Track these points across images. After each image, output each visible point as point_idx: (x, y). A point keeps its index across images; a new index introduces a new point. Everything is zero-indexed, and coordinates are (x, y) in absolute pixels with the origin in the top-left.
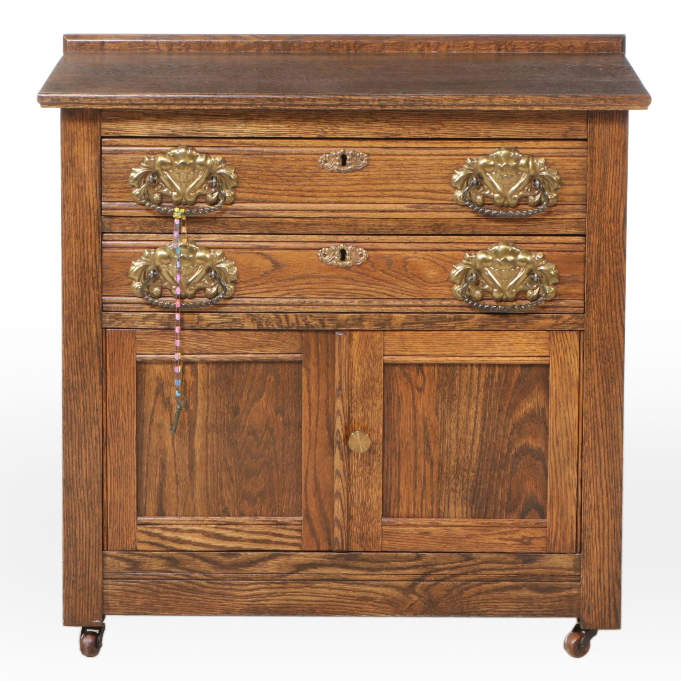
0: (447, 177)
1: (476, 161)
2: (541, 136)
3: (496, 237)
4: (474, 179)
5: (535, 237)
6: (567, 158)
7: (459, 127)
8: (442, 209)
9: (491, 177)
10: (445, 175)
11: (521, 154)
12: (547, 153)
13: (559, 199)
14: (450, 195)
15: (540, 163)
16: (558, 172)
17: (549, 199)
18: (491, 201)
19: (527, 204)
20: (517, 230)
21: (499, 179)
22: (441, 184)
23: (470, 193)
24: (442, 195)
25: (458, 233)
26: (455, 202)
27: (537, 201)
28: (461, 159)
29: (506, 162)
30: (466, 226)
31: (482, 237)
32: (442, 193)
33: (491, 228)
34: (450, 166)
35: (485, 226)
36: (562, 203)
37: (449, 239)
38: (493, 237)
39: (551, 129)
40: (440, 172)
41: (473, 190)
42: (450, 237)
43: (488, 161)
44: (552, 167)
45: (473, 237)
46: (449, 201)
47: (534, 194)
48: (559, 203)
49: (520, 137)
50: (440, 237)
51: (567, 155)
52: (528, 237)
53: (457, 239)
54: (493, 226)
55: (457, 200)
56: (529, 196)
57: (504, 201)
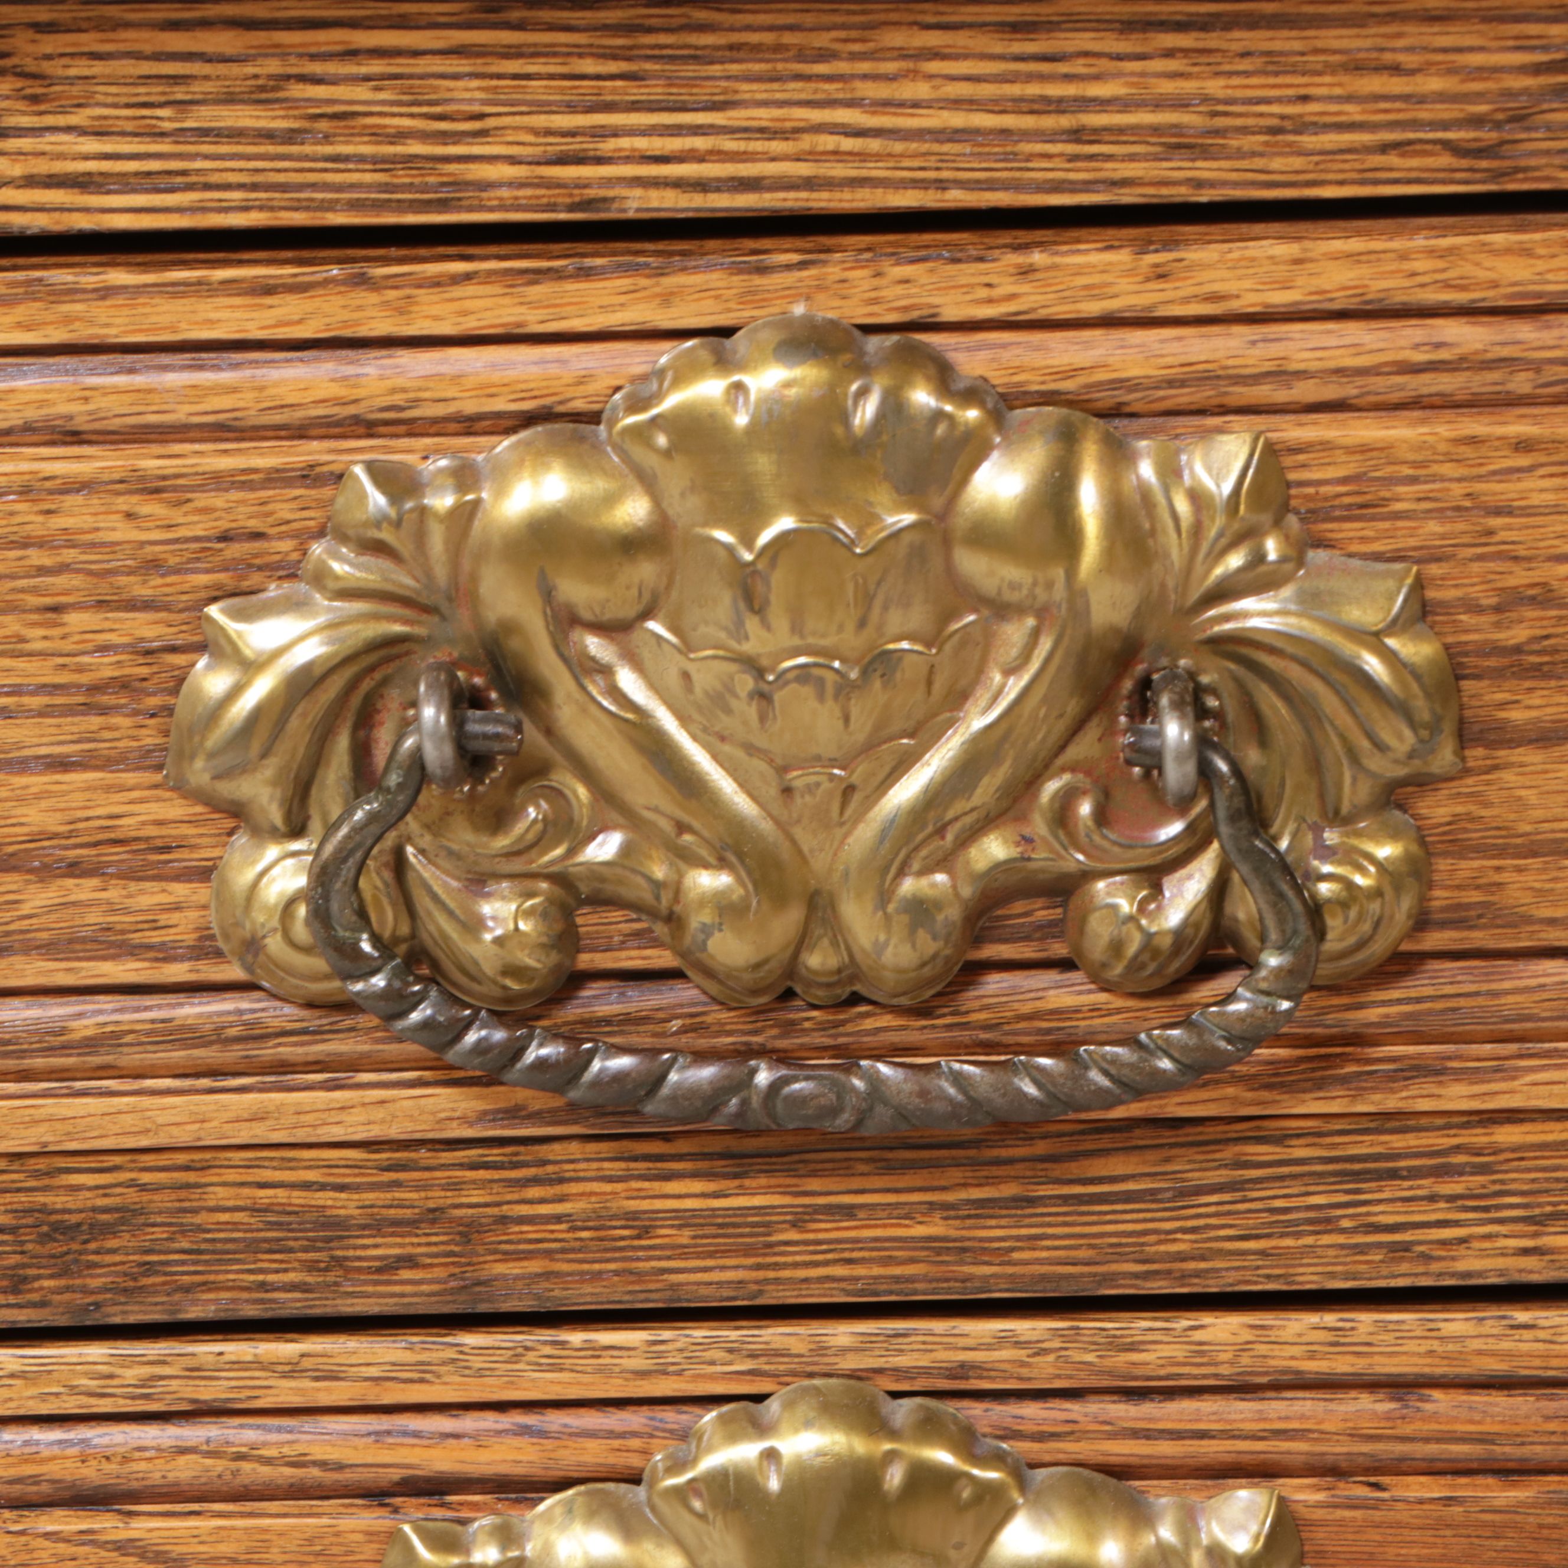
0: (123, 685)
1: (443, 501)
2: (1205, 169)
3: (731, 1333)
4: (429, 712)
5: (1183, 1322)
6: (1517, 427)
7: (230, 99)
8: (90, 1044)
9: (628, 680)
10: (106, 668)
11: (970, 395)
12: (1281, 375)
13: (1440, 897)
14: (180, 890)
15: (1196, 497)
16: (1419, 585)
17: (1316, 910)
18: (643, 938)
19: (1066, 965)
20: (963, 1251)
21: (720, 700)
22: (62, 764)
23: (399, 864)
24: (84, 889)
25: (292, 1304)
26: (235, 972)
27: (1179, 935)
28: (275, 478)
29: (800, 503)
30: (377, 1226)
31: (576, 1337)
32: (75, 869)
33: (666, 1234)
34: (153, 566)
35: (599, 1221)
36: (1479, 938)
37: (195, 1372)
38: (699, 1333)
39: (1323, 86)
40: (37, 638)
41: (435, 827)
42: (205, 1349)
43: (600, 485)
44: (1349, 530)
45: (471, 1339)
46: (166, 954)
47: (1142, 858)
48: (1435, 940)
49: (956, 198)
50: (96, 1351)
51: (1521, 383)
52: (1090, 1324)
53: (292, 1370)
54: (684, 1219)
55: (252, 946)
56: (1088, 876)
57: (802, 942)
